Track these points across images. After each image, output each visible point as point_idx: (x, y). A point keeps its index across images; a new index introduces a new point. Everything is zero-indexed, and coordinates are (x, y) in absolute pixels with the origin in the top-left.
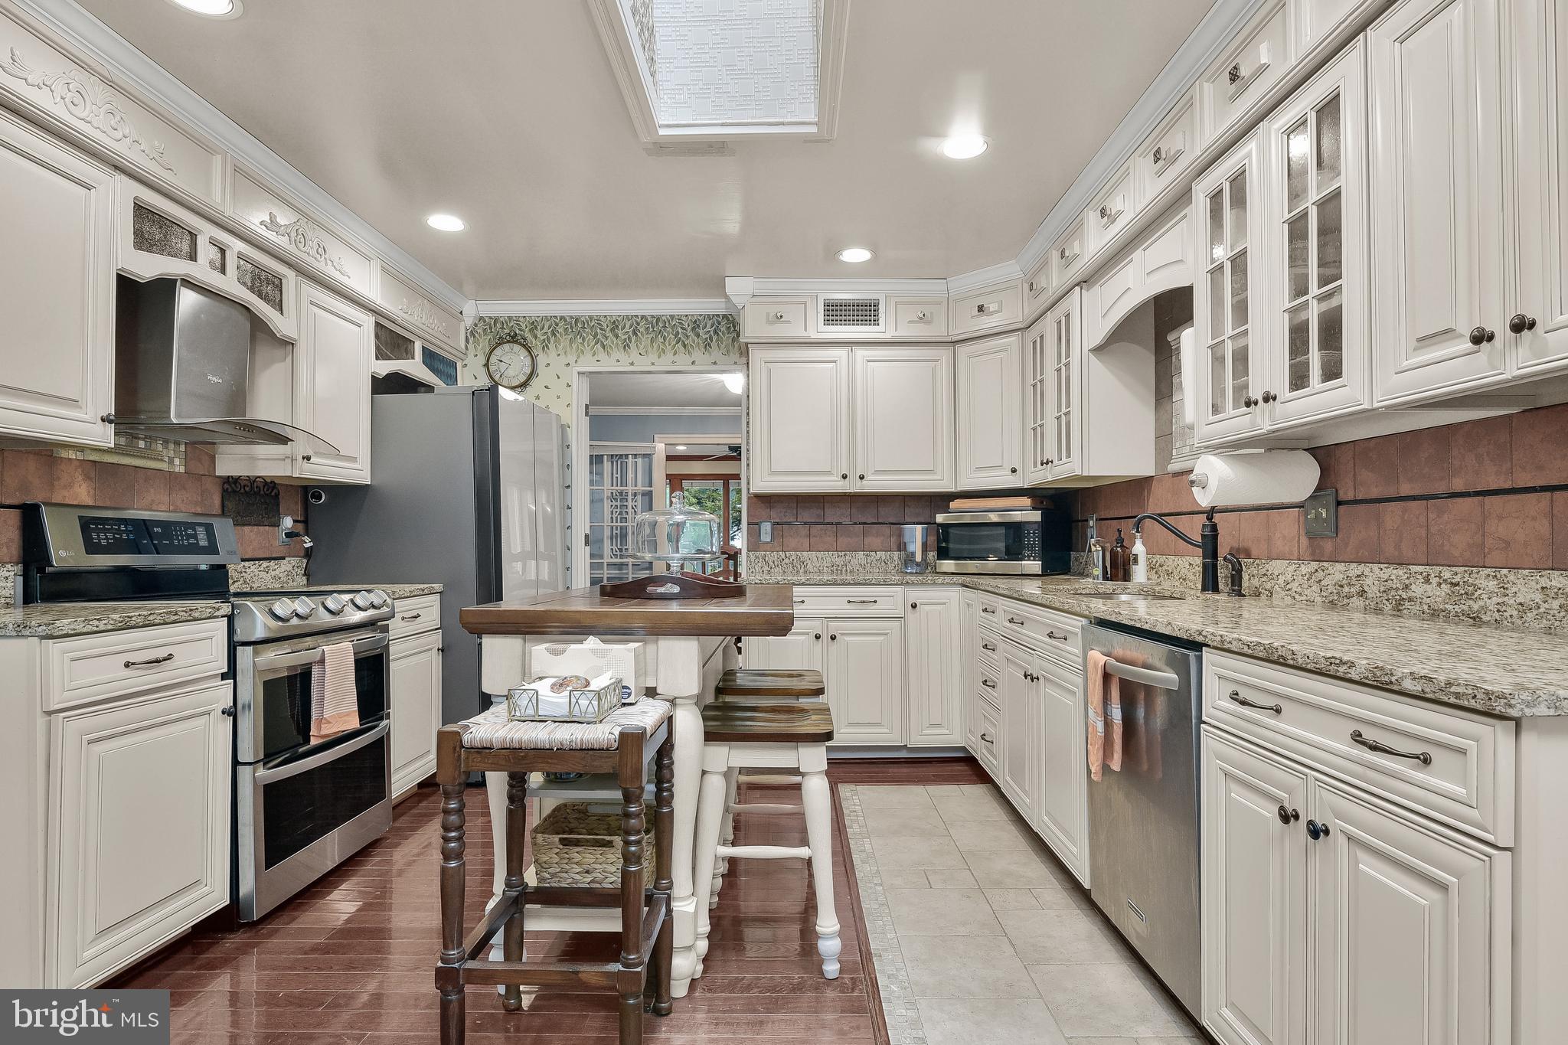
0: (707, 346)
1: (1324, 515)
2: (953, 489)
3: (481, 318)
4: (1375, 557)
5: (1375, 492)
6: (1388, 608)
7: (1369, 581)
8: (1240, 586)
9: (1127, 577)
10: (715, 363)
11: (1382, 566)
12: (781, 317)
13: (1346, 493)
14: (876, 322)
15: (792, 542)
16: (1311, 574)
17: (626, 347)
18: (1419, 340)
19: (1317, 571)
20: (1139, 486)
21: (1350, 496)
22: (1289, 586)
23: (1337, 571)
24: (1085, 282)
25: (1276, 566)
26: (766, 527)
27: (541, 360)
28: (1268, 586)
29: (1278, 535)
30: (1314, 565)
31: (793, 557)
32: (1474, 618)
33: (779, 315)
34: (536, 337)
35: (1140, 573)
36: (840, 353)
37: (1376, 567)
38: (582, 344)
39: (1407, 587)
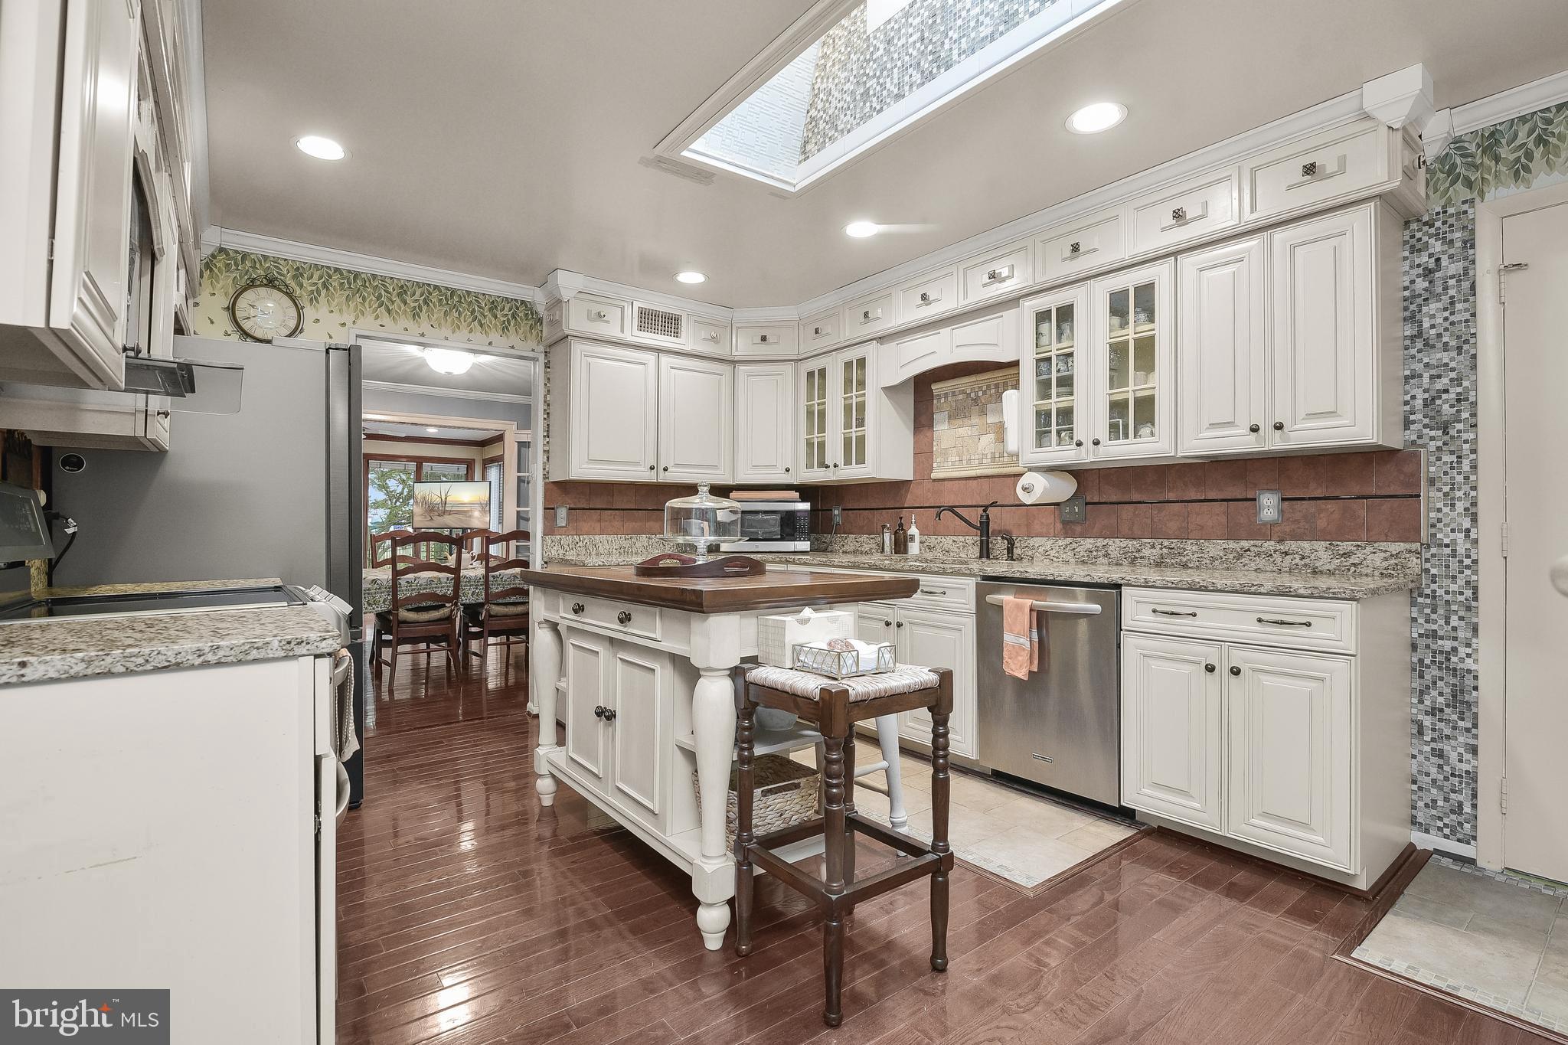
0: (505, 329)
1: (1076, 511)
2: (730, 482)
3: (221, 250)
4: (1114, 534)
5: (1114, 499)
6: (1126, 562)
7: (1112, 548)
8: (1012, 554)
9: (905, 551)
10: (513, 347)
11: (1121, 539)
12: (604, 316)
13: (1092, 498)
14: (677, 334)
15: (585, 526)
16: (1066, 545)
17: (416, 316)
18: (1210, 425)
19: (1071, 543)
20: (897, 487)
21: (1096, 500)
23: (1088, 543)
24: (881, 339)
25: (1036, 541)
26: (562, 513)
27: (309, 313)
28: (1030, 553)
29: (1036, 522)
30: (1069, 540)
31: (587, 541)
32: (1183, 566)
33: (602, 314)
34: (301, 286)
35: (914, 548)
36: (650, 358)
37: (1116, 540)
38: (363, 304)
39: (1139, 551)
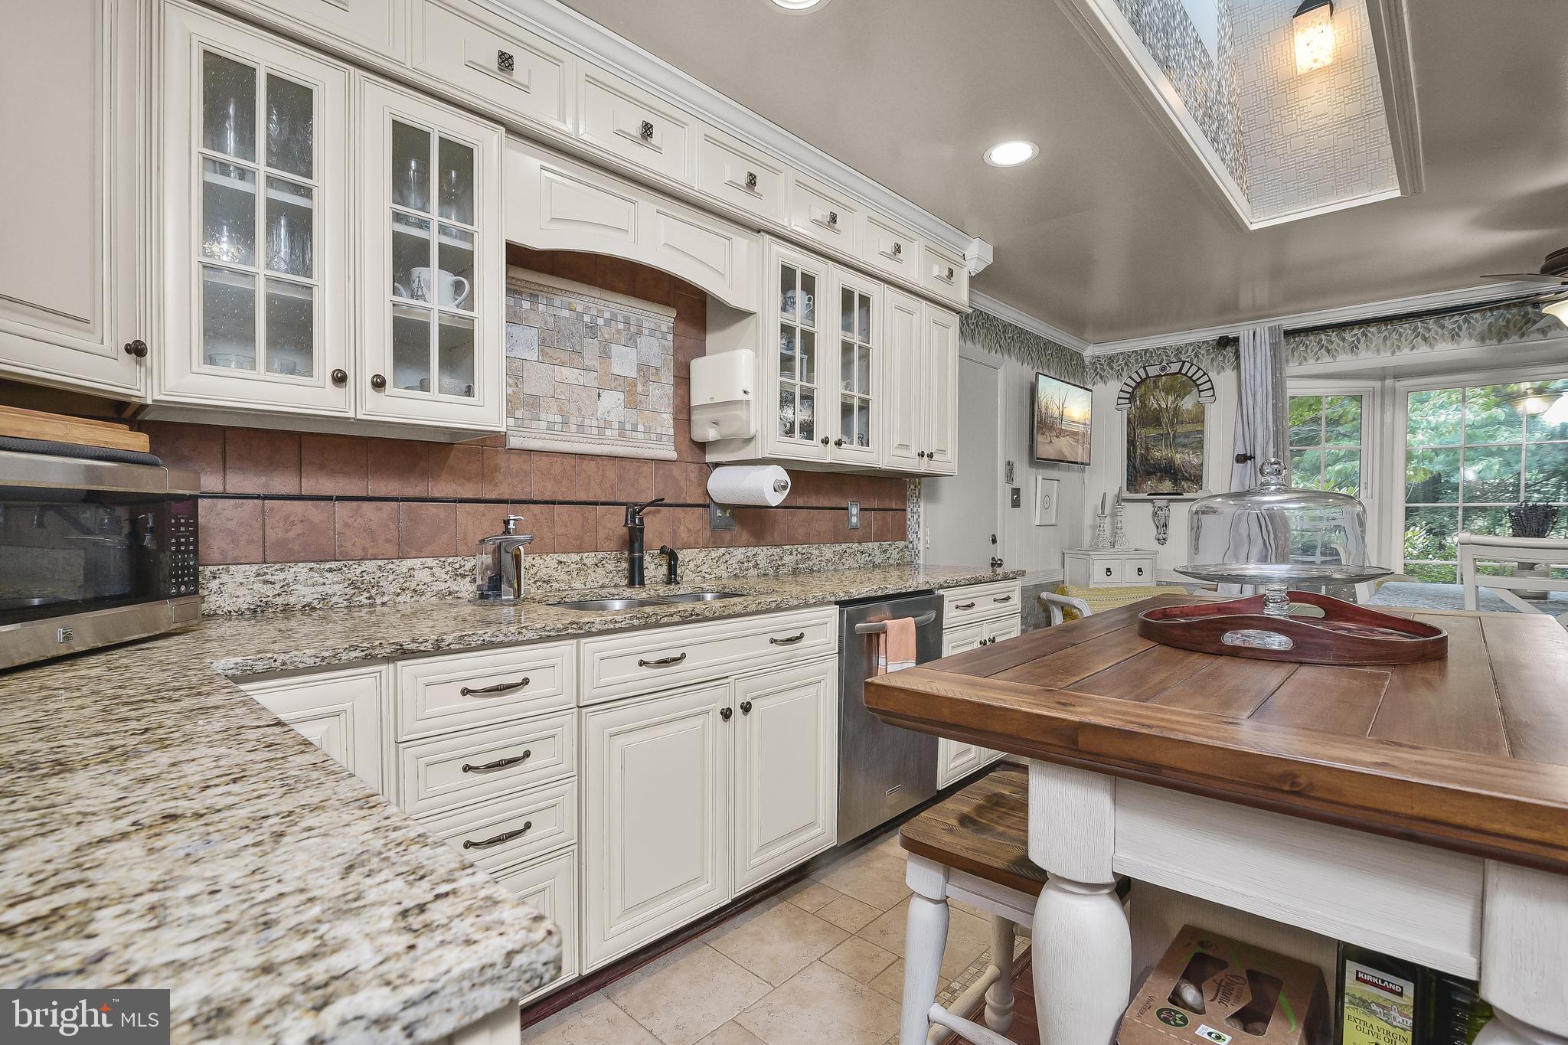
1: (728, 515)
4: (761, 542)
7: (761, 558)
8: (676, 574)
11: (768, 547)
16: (719, 557)
19: (724, 554)
22: (699, 569)
29: (682, 528)
30: (722, 550)
37: (765, 548)
